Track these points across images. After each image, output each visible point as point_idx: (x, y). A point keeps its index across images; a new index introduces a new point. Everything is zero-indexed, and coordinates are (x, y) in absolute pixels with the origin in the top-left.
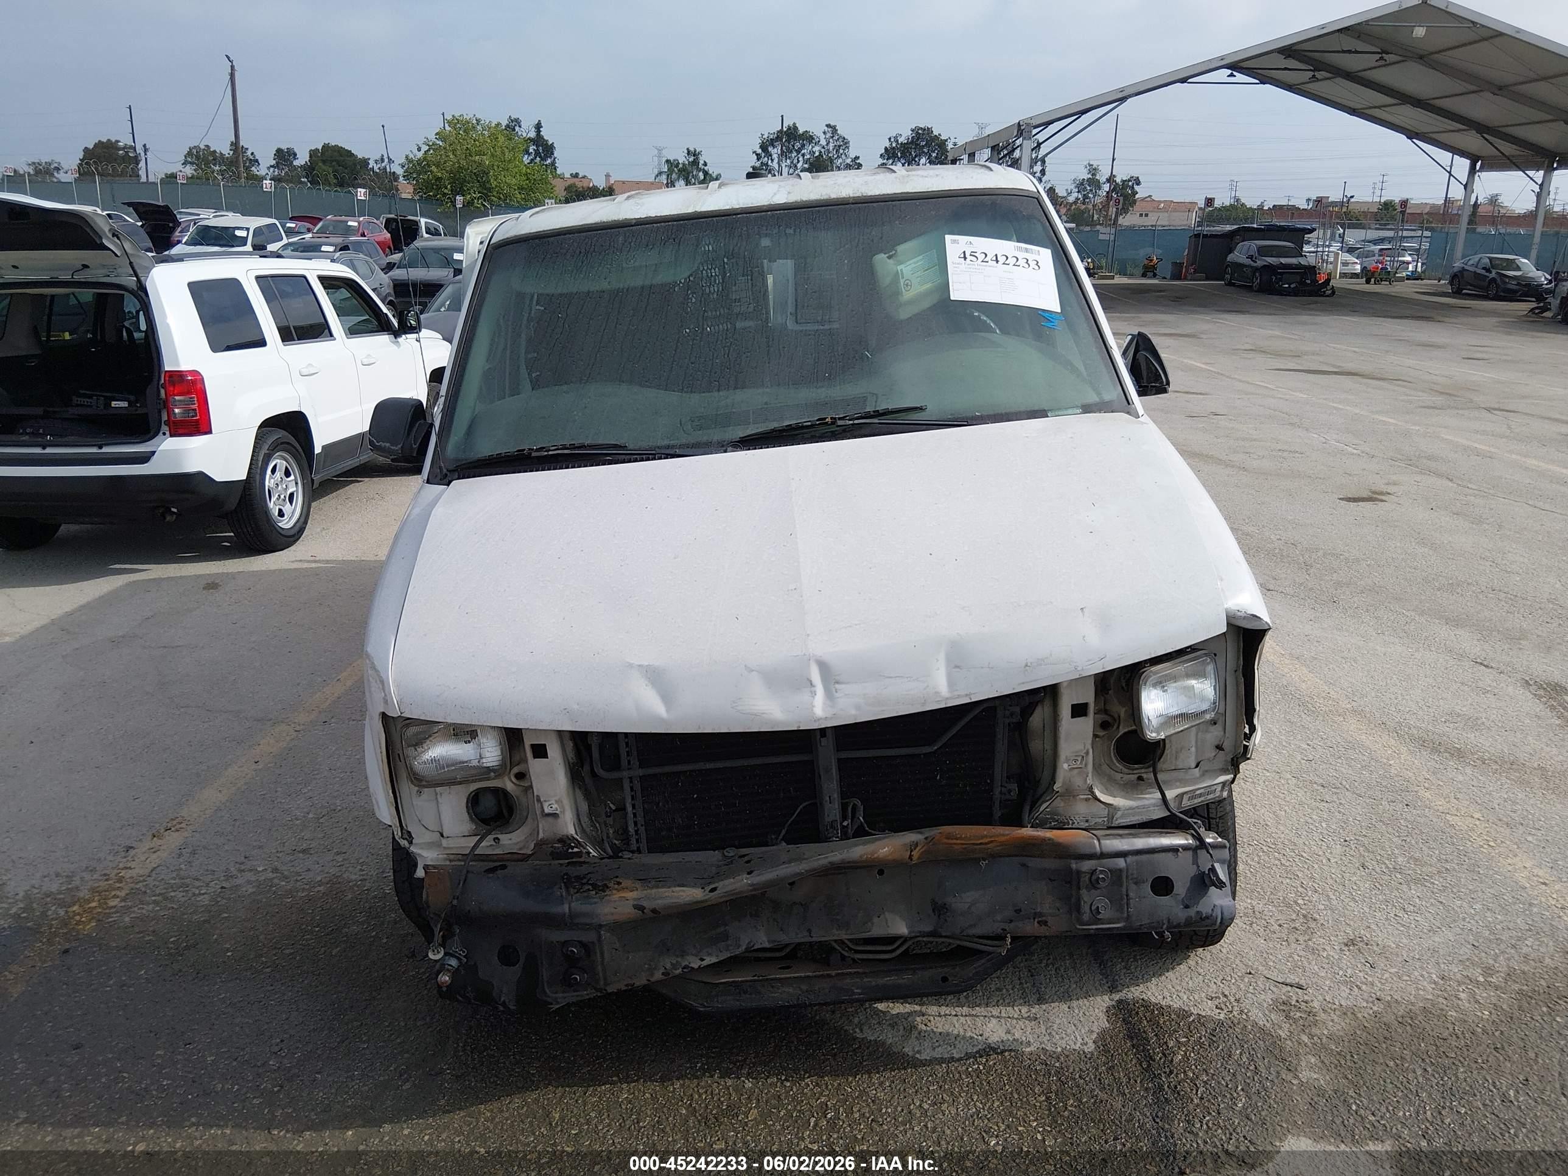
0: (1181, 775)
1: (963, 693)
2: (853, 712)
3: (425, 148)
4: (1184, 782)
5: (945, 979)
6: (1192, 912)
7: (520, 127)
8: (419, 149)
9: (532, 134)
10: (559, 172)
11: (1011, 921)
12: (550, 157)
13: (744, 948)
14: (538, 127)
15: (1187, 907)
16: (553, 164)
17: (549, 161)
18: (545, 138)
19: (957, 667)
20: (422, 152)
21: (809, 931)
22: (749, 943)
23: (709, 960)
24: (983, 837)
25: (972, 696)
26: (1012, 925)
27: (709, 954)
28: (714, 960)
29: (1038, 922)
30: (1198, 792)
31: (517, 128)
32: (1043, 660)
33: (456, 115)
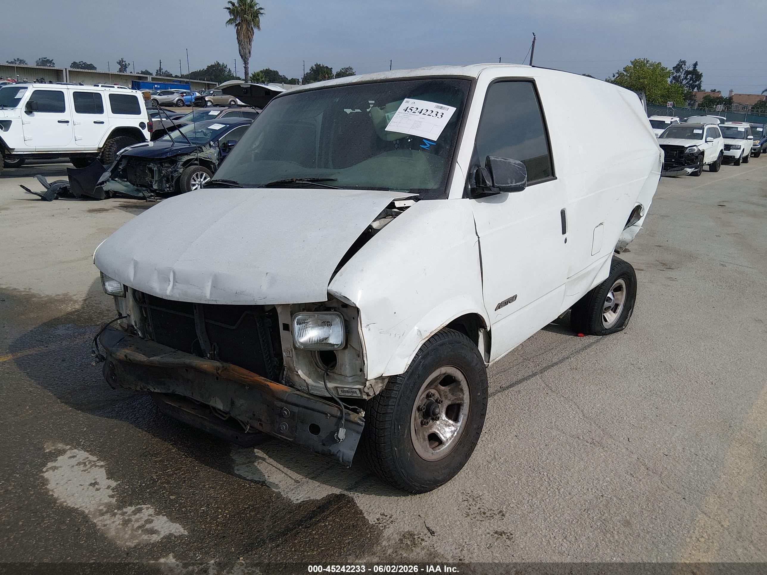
0: (343, 378)
1: (214, 299)
2: (178, 296)
3: (617, 75)
4: (342, 382)
5: (237, 438)
6: (326, 448)
7: (685, 65)
8: (614, 76)
9: (691, 69)
10: (702, 88)
11: (251, 419)
12: (699, 81)
13: (171, 391)
14: (695, 65)
15: (324, 445)
16: (700, 84)
17: (697, 83)
18: (698, 71)
19: (214, 287)
20: (615, 77)
21: (192, 394)
22: (173, 390)
23: (156, 391)
24: (244, 375)
25: (217, 302)
26: (251, 420)
27: (158, 388)
28: (159, 391)
29: (260, 423)
30: (345, 389)
31: (683, 66)
32: (243, 292)
33: (636, 59)
